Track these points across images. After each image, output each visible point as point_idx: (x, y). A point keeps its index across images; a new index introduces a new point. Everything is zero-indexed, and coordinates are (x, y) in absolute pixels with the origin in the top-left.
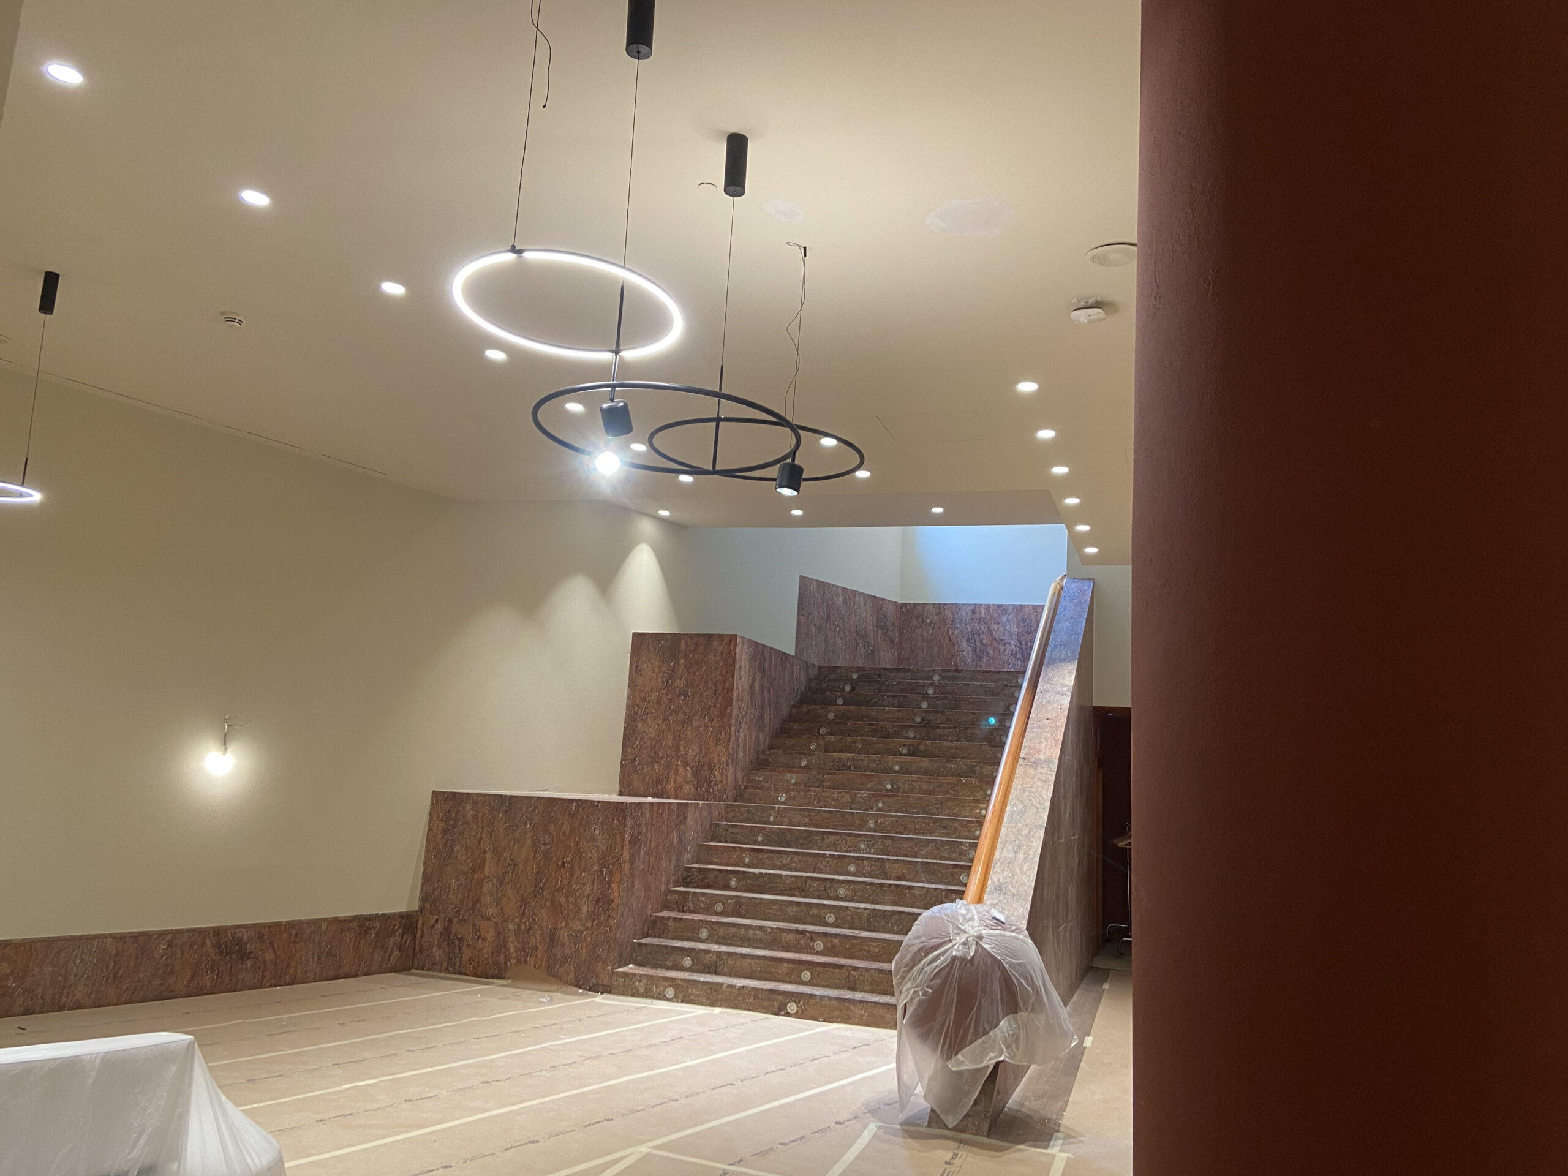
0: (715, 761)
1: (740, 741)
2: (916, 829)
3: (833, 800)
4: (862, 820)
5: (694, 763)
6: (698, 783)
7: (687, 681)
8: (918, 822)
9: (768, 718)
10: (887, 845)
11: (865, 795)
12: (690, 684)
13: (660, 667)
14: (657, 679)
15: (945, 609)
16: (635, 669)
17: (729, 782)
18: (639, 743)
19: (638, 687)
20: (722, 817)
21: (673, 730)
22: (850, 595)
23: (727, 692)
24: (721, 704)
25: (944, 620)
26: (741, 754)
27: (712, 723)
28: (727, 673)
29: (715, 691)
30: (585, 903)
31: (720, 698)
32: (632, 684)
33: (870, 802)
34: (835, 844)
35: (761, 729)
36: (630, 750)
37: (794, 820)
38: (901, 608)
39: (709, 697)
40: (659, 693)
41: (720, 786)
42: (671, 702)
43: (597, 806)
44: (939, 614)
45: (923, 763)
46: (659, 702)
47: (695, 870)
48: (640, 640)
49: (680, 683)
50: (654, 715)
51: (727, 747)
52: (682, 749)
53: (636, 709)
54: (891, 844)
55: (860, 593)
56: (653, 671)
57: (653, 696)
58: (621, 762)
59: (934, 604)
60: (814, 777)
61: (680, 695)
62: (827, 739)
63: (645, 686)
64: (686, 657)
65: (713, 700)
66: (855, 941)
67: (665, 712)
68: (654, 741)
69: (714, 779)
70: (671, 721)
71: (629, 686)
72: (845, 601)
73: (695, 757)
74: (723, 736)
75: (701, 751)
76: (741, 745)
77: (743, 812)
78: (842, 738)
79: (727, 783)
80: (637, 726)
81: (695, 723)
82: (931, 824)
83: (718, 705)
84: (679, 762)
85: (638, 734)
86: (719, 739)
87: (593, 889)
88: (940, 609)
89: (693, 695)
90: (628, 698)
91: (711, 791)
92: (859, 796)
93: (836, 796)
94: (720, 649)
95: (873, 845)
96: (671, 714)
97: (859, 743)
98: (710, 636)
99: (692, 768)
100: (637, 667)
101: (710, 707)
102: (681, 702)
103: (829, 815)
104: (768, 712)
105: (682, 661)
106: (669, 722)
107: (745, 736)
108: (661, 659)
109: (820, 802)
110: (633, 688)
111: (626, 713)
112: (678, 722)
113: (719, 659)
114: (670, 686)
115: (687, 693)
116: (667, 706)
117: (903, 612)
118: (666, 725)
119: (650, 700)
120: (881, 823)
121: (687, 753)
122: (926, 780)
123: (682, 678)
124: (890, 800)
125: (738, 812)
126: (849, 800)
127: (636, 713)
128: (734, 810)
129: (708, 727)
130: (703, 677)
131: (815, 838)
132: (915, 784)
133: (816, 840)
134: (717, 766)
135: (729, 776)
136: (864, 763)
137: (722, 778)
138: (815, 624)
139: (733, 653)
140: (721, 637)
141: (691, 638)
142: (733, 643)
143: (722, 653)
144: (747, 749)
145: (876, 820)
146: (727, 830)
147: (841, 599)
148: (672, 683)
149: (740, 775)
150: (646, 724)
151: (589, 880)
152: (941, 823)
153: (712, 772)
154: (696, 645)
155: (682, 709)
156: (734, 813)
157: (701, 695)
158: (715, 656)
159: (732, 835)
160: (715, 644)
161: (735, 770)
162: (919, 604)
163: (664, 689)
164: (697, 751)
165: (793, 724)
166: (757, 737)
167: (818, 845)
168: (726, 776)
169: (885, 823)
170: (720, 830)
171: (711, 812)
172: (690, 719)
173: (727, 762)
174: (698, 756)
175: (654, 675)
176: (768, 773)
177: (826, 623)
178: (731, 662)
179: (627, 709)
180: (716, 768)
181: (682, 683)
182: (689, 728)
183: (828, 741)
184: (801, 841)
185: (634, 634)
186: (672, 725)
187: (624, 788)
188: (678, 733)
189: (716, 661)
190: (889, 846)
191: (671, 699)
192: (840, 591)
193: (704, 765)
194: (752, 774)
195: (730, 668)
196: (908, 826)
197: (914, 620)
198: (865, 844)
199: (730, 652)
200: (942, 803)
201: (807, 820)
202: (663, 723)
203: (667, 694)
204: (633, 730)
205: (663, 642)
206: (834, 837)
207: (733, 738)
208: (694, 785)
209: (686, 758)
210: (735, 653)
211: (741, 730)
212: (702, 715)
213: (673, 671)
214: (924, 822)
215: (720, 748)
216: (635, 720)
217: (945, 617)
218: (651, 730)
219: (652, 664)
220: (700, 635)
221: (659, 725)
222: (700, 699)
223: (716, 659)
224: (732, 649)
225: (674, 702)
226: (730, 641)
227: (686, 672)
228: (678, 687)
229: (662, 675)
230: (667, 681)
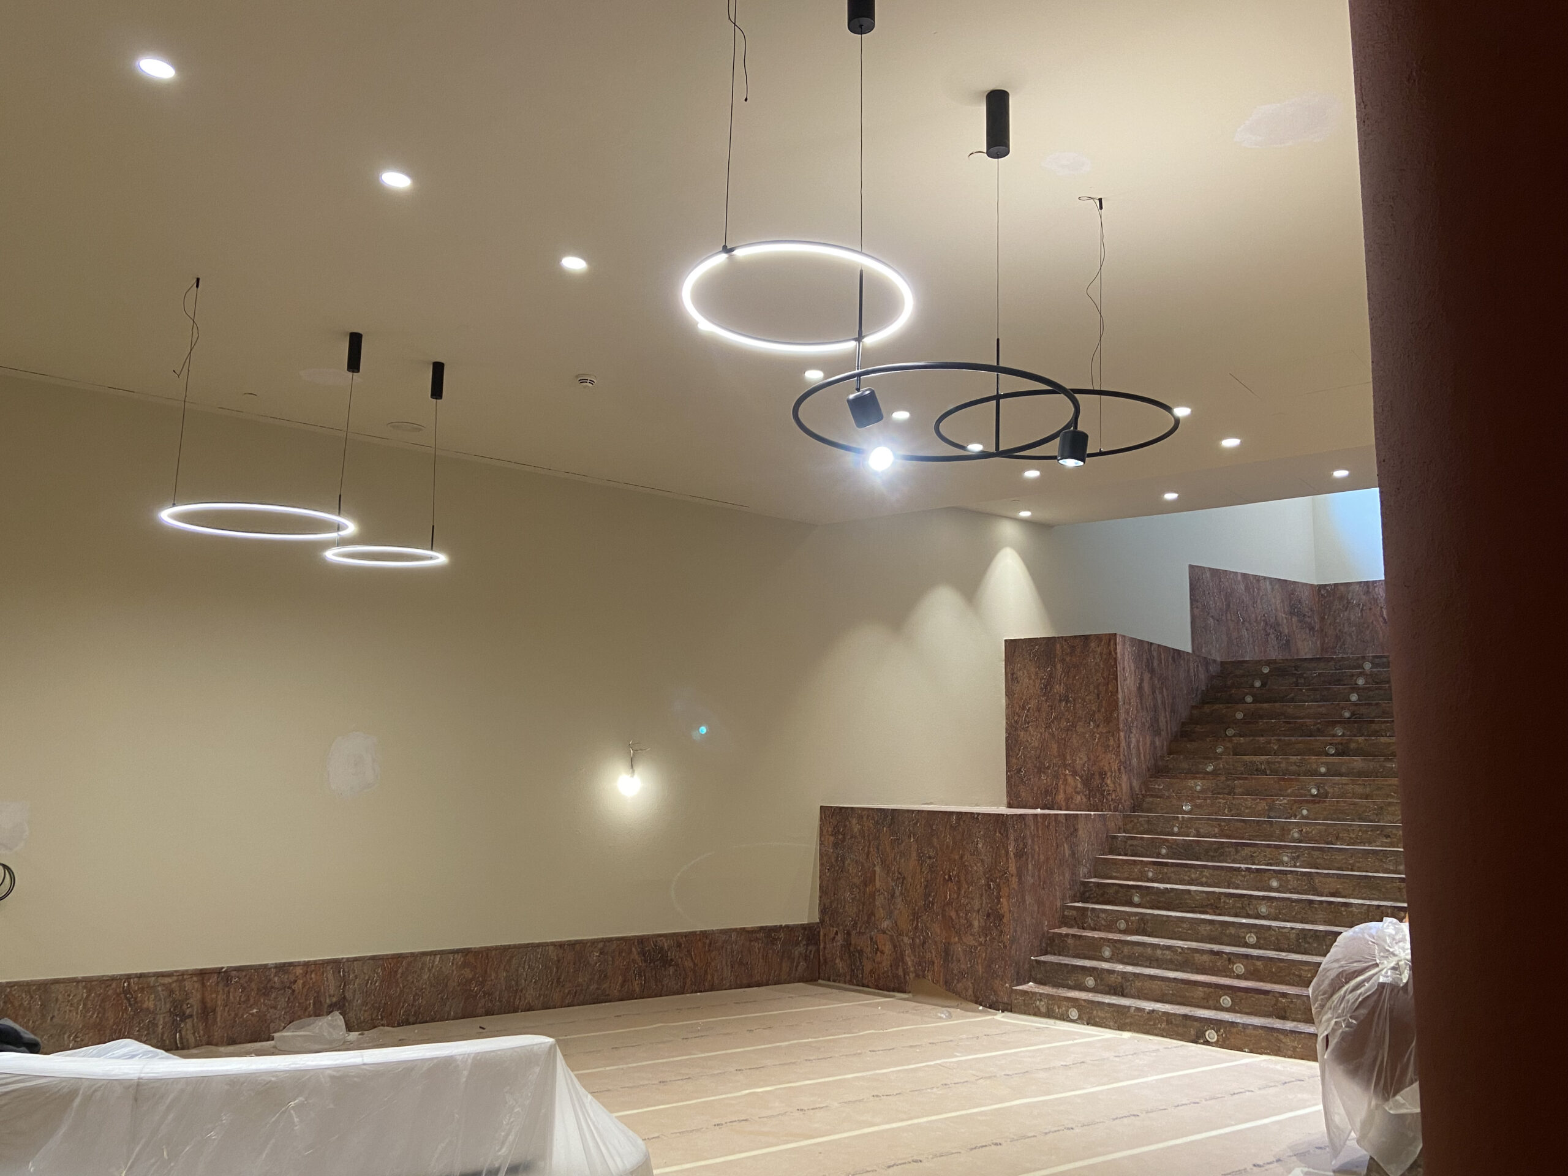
0: (1106, 768)
1: (1132, 747)
2: (1351, 838)
3: (1247, 808)
4: (1283, 830)
5: (1083, 772)
6: (1089, 793)
7: (1066, 685)
8: (1353, 830)
9: (1164, 721)
10: (1315, 857)
11: (1285, 801)
12: (1071, 688)
13: (1037, 673)
14: (1034, 686)
15: (1375, 587)
16: (1011, 678)
17: (1124, 791)
18: (1023, 753)
19: (1016, 695)
20: (1120, 828)
21: (1056, 738)
22: (1252, 582)
23: (1111, 695)
24: (1106, 709)
25: (1376, 600)
26: (1135, 761)
27: (1097, 729)
28: (1109, 675)
29: (1098, 695)
30: (976, 918)
31: (1104, 702)
32: (1009, 693)
33: (1291, 809)
34: (1252, 856)
35: (1157, 732)
36: (1014, 760)
37: (1201, 830)
38: (1319, 591)
39: (1093, 702)
40: (1038, 701)
41: (1114, 796)
42: (1051, 709)
43: (977, 818)
44: (1367, 593)
45: (1355, 763)
46: (1039, 710)
47: (1092, 885)
48: (1012, 646)
49: (1059, 689)
50: (1035, 723)
51: (1118, 754)
52: (1068, 758)
53: (1016, 718)
54: (1321, 856)
55: (1265, 578)
56: (1030, 678)
57: (1032, 704)
58: (1007, 774)
59: (1361, 582)
60: (1222, 783)
61: (1060, 701)
62: (1235, 742)
63: (1023, 694)
64: (1063, 661)
65: (1097, 704)
66: (1282, 965)
67: (1047, 719)
68: (1038, 751)
69: (1107, 788)
70: (1054, 729)
71: (1006, 695)
72: (1247, 588)
73: (1084, 765)
74: (1111, 742)
75: (1089, 759)
76: (1134, 751)
77: (1143, 822)
78: (1253, 739)
79: (1122, 792)
80: (1018, 736)
81: (1080, 730)
82: (1369, 833)
83: (1103, 710)
84: (1067, 772)
85: (1021, 743)
86: (1108, 746)
87: (982, 904)
88: (1368, 587)
89: (1074, 700)
90: (1007, 707)
91: (1105, 801)
92: (1278, 802)
93: (1249, 803)
94: (1099, 650)
95: (1298, 857)
96: (1053, 722)
97: (1274, 743)
98: (1086, 638)
99: (1081, 777)
100: (1012, 674)
101: (1094, 712)
102: (1063, 708)
103: (1242, 824)
104: (1163, 715)
105: (1059, 666)
106: (1052, 729)
107: (1138, 741)
108: (1037, 665)
109: (1231, 810)
110: (1011, 697)
111: (1007, 723)
112: (1061, 730)
113: (1098, 660)
114: (1049, 692)
115: (1068, 698)
116: (1047, 714)
117: (1322, 595)
118: (1049, 734)
119: (1029, 708)
120: (1307, 833)
121: (1074, 761)
122: (1360, 782)
123: (1060, 684)
124: (1317, 805)
125: (1138, 823)
126: (1266, 808)
127: (1016, 722)
128: (1131, 821)
129: (1094, 733)
130: (1083, 681)
131: (1227, 849)
132: (1346, 787)
133: (1230, 852)
134: (1109, 774)
135: (1124, 786)
136: (1281, 765)
137: (1115, 786)
138: (1212, 617)
139: (1113, 653)
140: (1099, 638)
141: (1065, 640)
142: (1112, 643)
143: (1101, 654)
144: (1142, 755)
145: (1300, 829)
146: (1126, 842)
147: (1242, 587)
148: (1050, 689)
149: (1135, 784)
150: (1028, 733)
151: (978, 895)
152: (1382, 831)
153: (1103, 781)
154: (1073, 648)
155: (1064, 715)
156: (1133, 823)
157: (1084, 700)
158: (1094, 658)
159: (1132, 848)
160: (1093, 645)
161: (1129, 778)
162: (1342, 584)
163: (1043, 696)
164: (1085, 759)
165: (1194, 726)
166: (1153, 743)
167: (1232, 858)
168: (1120, 785)
169: (1312, 832)
170: (1118, 842)
171: (1105, 824)
172: (1074, 726)
173: (1119, 769)
174: (1086, 765)
175: (1031, 682)
176: (1168, 780)
177: (1226, 614)
178: (1113, 663)
179: (1007, 719)
180: (1108, 776)
181: (1062, 688)
182: (1074, 736)
183: (1237, 743)
184: (1212, 854)
185: (1006, 641)
186: (1056, 733)
187: (1012, 800)
188: (1063, 742)
189: (1096, 663)
190: (1318, 858)
191: (1052, 706)
192: (1239, 578)
193: (1094, 774)
194: (1151, 781)
195: (1111, 670)
196: (1341, 835)
197: (1336, 602)
198: (1288, 856)
199: (1110, 653)
200: (1382, 808)
201: (1216, 830)
202: (1045, 731)
203: (1046, 701)
204: (1016, 740)
205: (1037, 647)
206: (1250, 849)
207: (1123, 744)
208: (1086, 796)
209: (1074, 767)
210: (1116, 654)
211: (1132, 735)
212: (1086, 721)
213: (1050, 676)
214: (1360, 830)
215: (1109, 755)
216: (1016, 729)
217: (1375, 596)
218: (1034, 739)
219: (1028, 671)
220: (1076, 637)
221: (1041, 734)
222: (1083, 704)
223: (1095, 661)
224: (1112, 649)
225: (1055, 709)
226: (1110, 641)
227: (1065, 676)
228: (1058, 693)
229: (1039, 681)
230: (1046, 688)
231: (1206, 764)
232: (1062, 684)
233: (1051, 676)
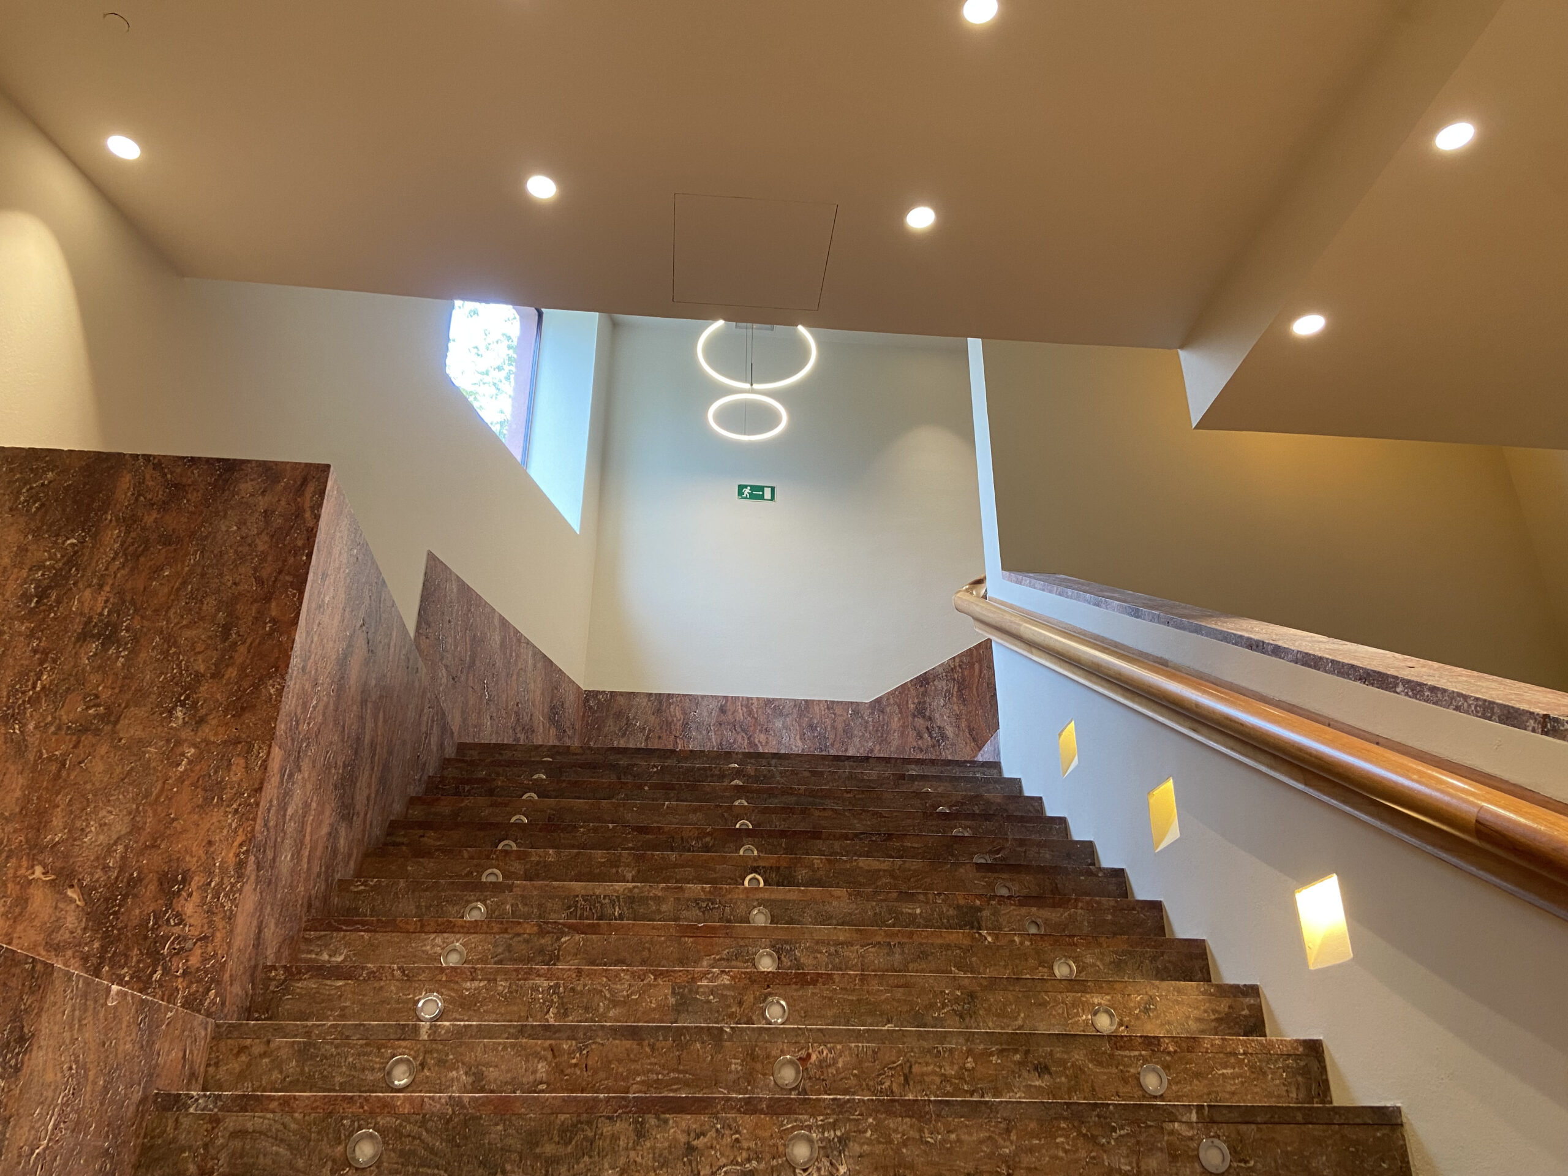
0: (191, 863)
1: (290, 812)
2: (945, 1078)
3: (615, 1003)
4: (754, 1057)
5: (99, 873)
6: (104, 949)
7: (121, 593)
8: (951, 1051)
9: (365, 793)
10: (897, 1137)
11: (726, 980)
12: (133, 602)
15: (670, 704)
17: (238, 942)
20: (193, 1075)
21: (31, 756)
22: (513, 638)
23: (272, 630)
24: (242, 669)
25: (669, 724)
26: (286, 857)
27: (195, 731)
28: (280, 572)
29: (226, 629)
31: (242, 649)
33: (740, 1004)
34: (690, 1149)
35: (346, 812)
37: (492, 1073)
38: (587, 700)
39: (200, 647)
41: (194, 961)
42: (41, 662)
44: (658, 711)
49: (89, 601)
51: (247, 813)
52: (57, 822)
55: (528, 643)
59: (651, 694)
60: (527, 941)
61: (84, 637)
64: (130, 522)
65: (215, 655)
69: (177, 930)
70: (31, 726)
72: (503, 644)
73: (110, 850)
74: (237, 772)
75: (136, 829)
76: (291, 827)
77: (284, 1053)
79: (229, 945)
81: (130, 729)
83: (232, 673)
84: (39, 870)
86: (220, 786)
88: (660, 703)
89: (136, 639)
91: (157, 976)
92: (705, 983)
94: (262, 503)
96: (34, 701)
98: (229, 467)
99: (86, 892)
101: (198, 677)
102: (85, 660)
104: (367, 773)
105: (112, 537)
106: (23, 726)
107: (306, 806)
108: (33, 523)
112: (59, 728)
113: (253, 531)
114: (51, 610)
115: (116, 629)
116: (23, 675)
117: (590, 708)
121: (75, 834)
123: (101, 586)
125: (264, 1055)
128: (242, 1049)
129: (179, 743)
130: (184, 583)
134: (197, 881)
135: (241, 920)
137: (211, 923)
139: (308, 515)
140: (270, 471)
142: (310, 488)
143: (267, 516)
144: (306, 853)
146: (215, 1121)
147: (497, 638)
148: (59, 602)
149: (272, 933)
153: (169, 906)
154: (177, 489)
155: (83, 683)
156: (244, 1058)
157: (170, 640)
158: (241, 524)
159: (237, 1144)
161: (260, 906)
162: (621, 694)
163: (22, 620)
164: (121, 827)
166: (333, 835)
168: (230, 917)
170: (185, 1122)
171: (151, 1043)
172: (112, 716)
173: (241, 865)
174: (120, 848)
177: (468, 673)
178: (300, 543)
180: (194, 885)
181: (101, 599)
182: (103, 750)
186: (33, 740)
188: (54, 768)
189: (244, 537)
191: (45, 653)
192: (496, 622)
193: (140, 879)
194: (308, 941)
195: (291, 560)
197: (610, 722)
199: (299, 514)
203: (31, 635)
205: (50, 475)
207: (271, 790)
208: (85, 959)
209: (66, 856)
210: (317, 517)
211: (298, 777)
212: (159, 705)
213: (67, 563)
215: (216, 815)
217: (670, 719)
220: (193, 461)
222: (166, 654)
223: (244, 531)
224: (307, 504)
225: (54, 661)
226: (305, 482)
227: (123, 566)
228: (82, 614)
229: (24, 573)
230: (42, 594)
231: (468, 902)
232: (107, 588)
233: (72, 560)
